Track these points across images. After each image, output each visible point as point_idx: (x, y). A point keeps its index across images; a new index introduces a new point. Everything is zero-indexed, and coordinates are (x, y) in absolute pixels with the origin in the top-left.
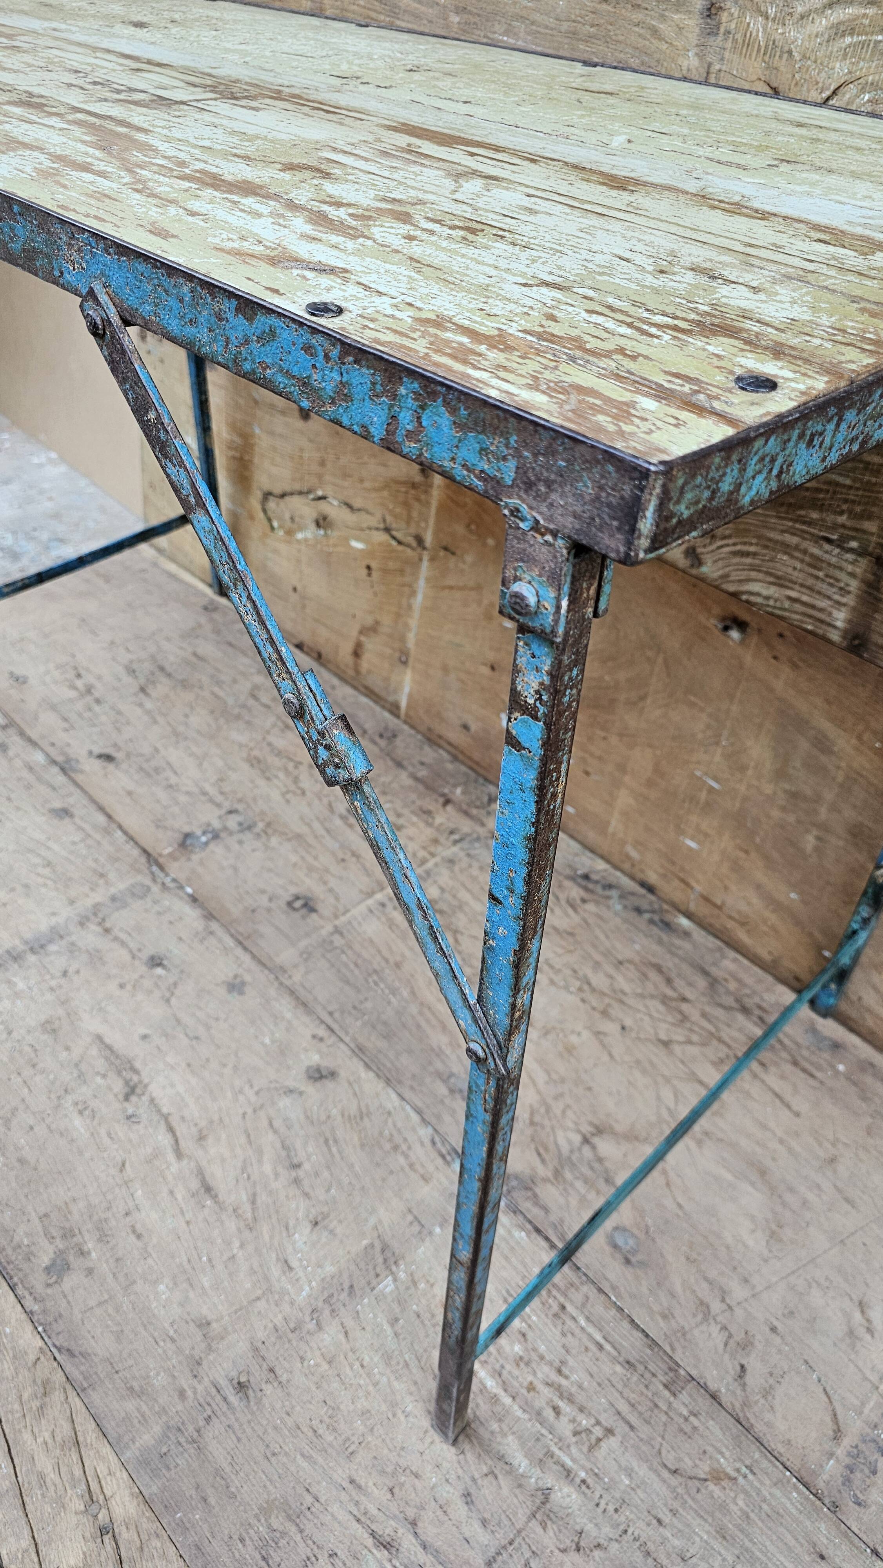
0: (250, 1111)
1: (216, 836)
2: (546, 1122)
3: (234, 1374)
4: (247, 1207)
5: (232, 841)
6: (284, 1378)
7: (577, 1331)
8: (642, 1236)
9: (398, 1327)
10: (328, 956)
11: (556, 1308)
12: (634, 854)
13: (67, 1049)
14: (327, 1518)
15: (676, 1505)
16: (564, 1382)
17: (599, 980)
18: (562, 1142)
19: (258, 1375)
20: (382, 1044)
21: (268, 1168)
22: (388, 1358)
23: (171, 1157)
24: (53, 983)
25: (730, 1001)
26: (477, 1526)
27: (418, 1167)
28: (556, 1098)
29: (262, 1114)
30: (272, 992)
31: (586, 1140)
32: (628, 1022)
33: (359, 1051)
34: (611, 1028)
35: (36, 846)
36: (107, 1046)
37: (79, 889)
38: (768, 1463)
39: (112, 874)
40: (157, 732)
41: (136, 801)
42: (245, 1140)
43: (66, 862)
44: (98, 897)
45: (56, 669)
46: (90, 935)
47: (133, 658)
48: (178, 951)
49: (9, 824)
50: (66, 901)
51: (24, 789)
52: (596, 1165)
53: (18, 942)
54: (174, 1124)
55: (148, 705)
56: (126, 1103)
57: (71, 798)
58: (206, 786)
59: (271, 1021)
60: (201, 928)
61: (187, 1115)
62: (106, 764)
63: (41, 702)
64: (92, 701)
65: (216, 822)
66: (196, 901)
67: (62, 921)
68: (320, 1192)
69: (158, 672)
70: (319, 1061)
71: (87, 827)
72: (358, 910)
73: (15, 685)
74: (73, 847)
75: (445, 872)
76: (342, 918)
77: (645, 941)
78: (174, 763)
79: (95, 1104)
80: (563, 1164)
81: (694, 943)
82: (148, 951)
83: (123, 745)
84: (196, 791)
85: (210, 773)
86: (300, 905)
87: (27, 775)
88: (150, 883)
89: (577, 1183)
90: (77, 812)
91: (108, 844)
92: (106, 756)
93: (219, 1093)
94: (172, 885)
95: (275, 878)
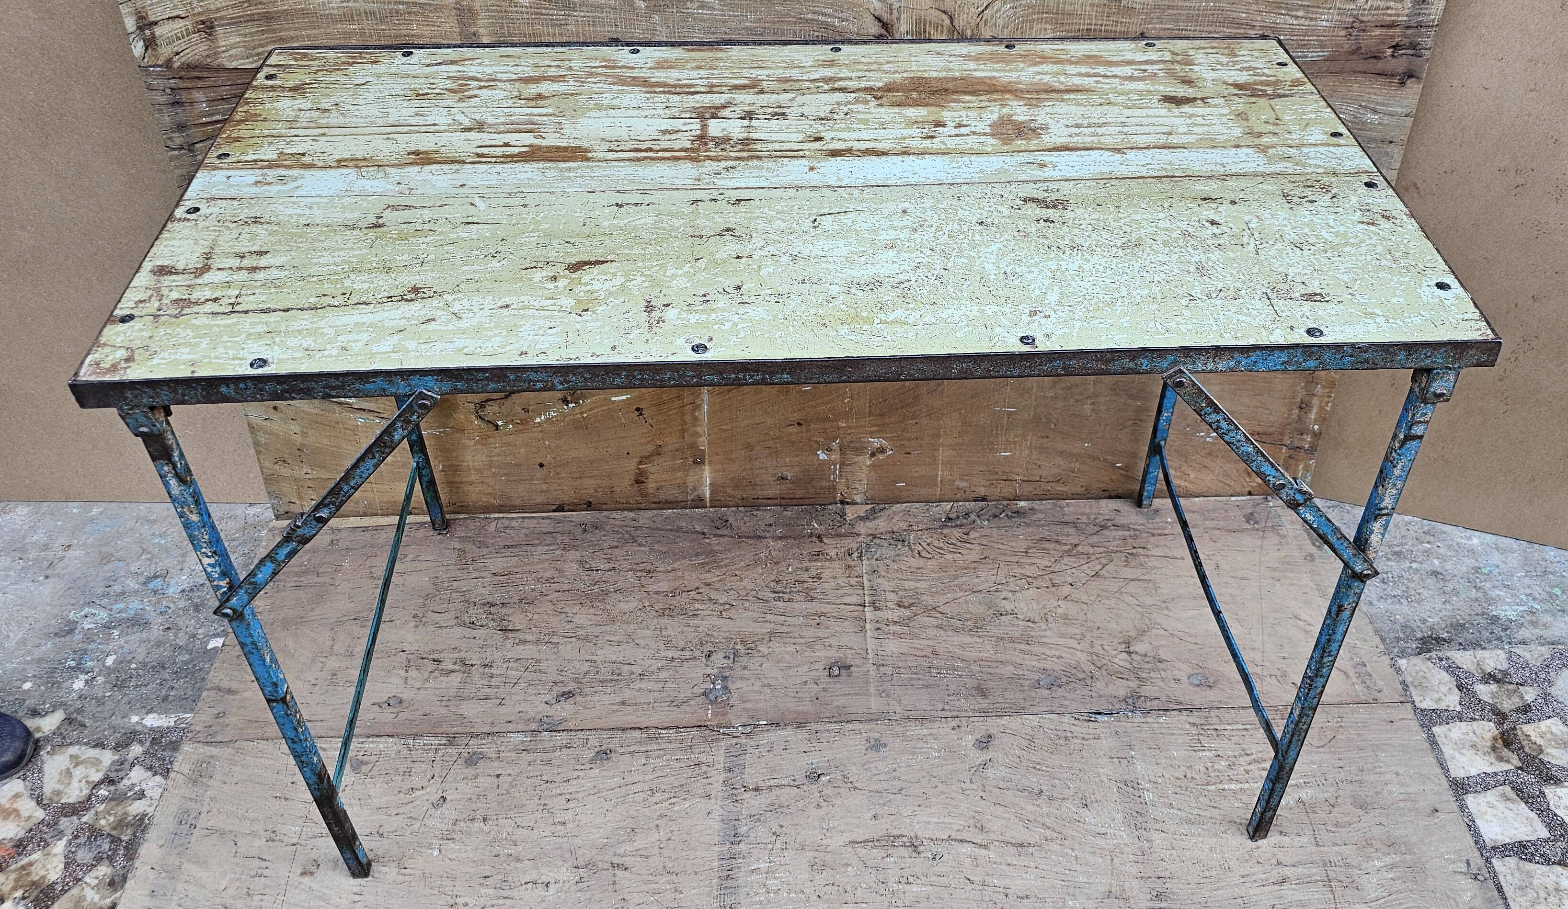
0: (982, 794)
1: (724, 679)
2: (1104, 662)
3: (1149, 896)
4: (1048, 833)
5: (738, 672)
6: (1167, 874)
7: (1232, 733)
8: (1201, 671)
9: (1175, 805)
10: (894, 682)
11: (1214, 733)
12: (963, 484)
13: (847, 865)
14: (1255, 898)
15: (1338, 756)
16: (1253, 757)
17: (1030, 571)
18: (1122, 663)
19: (1159, 886)
20: (989, 700)
21: (1030, 808)
23: (983, 852)
25: (1092, 529)
26: (1298, 838)
27: (1087, 736)
28: (1092, 647)
29: (988, 788)
30: (899, 729)
31: (1129, 653)
32: (1070, 580)
33: (984, 713)
34: (1067, 589)
35: (624, 790)
36: (864, 842)
37: (698, 786)
38: (1341, 710)
39: (703, 758)
40: (568, 649)
41: (636, 704)
42: (1001, 809)
43: (661, 780)
44: (718, 778)
45: (407, 671)
46: (752, 802)
47: (452, 614)
48: (816, 760)
49: (580, 795)
50: (703, 800)
51: (546, 767)
52: (1147, 659)
53: (716, 849)
54: (959, 838)
55: (529, 637)
56: (922, 855)
57: (590, 742)
58: (663, 654)
59: (920, 744)
60: (806, 736)
61: (958, 827)
62: (571, 701)
63: (443, 704)
64: (481, 670)
65: (709, 671)
66: (778, 725)
67: (721, 812)
68: (1067, 793)
69: (492, 610)
70: (974, 738)
71: (636, 748)
72: (871, 644)
73: (395, 710)
74: (649, 768)
75: (880, 580)
76: (870, 656)
77: (1020, 531)
78: (618, 660)
79: (907, 872)
80: (1135, 672)
81: (1041, 511)
82: (800, 777)
83: (562, 679)
84: (664, 663)
85: (652, 644)
86: (837, 672)
87: (531, 757)
88: (734, 741)
89: (1152, 674)
90: (611, 746)
91: (669, 746)
92: (564, 694)
93: (954, 803)
94: (748, 729)
95: (799, 669)
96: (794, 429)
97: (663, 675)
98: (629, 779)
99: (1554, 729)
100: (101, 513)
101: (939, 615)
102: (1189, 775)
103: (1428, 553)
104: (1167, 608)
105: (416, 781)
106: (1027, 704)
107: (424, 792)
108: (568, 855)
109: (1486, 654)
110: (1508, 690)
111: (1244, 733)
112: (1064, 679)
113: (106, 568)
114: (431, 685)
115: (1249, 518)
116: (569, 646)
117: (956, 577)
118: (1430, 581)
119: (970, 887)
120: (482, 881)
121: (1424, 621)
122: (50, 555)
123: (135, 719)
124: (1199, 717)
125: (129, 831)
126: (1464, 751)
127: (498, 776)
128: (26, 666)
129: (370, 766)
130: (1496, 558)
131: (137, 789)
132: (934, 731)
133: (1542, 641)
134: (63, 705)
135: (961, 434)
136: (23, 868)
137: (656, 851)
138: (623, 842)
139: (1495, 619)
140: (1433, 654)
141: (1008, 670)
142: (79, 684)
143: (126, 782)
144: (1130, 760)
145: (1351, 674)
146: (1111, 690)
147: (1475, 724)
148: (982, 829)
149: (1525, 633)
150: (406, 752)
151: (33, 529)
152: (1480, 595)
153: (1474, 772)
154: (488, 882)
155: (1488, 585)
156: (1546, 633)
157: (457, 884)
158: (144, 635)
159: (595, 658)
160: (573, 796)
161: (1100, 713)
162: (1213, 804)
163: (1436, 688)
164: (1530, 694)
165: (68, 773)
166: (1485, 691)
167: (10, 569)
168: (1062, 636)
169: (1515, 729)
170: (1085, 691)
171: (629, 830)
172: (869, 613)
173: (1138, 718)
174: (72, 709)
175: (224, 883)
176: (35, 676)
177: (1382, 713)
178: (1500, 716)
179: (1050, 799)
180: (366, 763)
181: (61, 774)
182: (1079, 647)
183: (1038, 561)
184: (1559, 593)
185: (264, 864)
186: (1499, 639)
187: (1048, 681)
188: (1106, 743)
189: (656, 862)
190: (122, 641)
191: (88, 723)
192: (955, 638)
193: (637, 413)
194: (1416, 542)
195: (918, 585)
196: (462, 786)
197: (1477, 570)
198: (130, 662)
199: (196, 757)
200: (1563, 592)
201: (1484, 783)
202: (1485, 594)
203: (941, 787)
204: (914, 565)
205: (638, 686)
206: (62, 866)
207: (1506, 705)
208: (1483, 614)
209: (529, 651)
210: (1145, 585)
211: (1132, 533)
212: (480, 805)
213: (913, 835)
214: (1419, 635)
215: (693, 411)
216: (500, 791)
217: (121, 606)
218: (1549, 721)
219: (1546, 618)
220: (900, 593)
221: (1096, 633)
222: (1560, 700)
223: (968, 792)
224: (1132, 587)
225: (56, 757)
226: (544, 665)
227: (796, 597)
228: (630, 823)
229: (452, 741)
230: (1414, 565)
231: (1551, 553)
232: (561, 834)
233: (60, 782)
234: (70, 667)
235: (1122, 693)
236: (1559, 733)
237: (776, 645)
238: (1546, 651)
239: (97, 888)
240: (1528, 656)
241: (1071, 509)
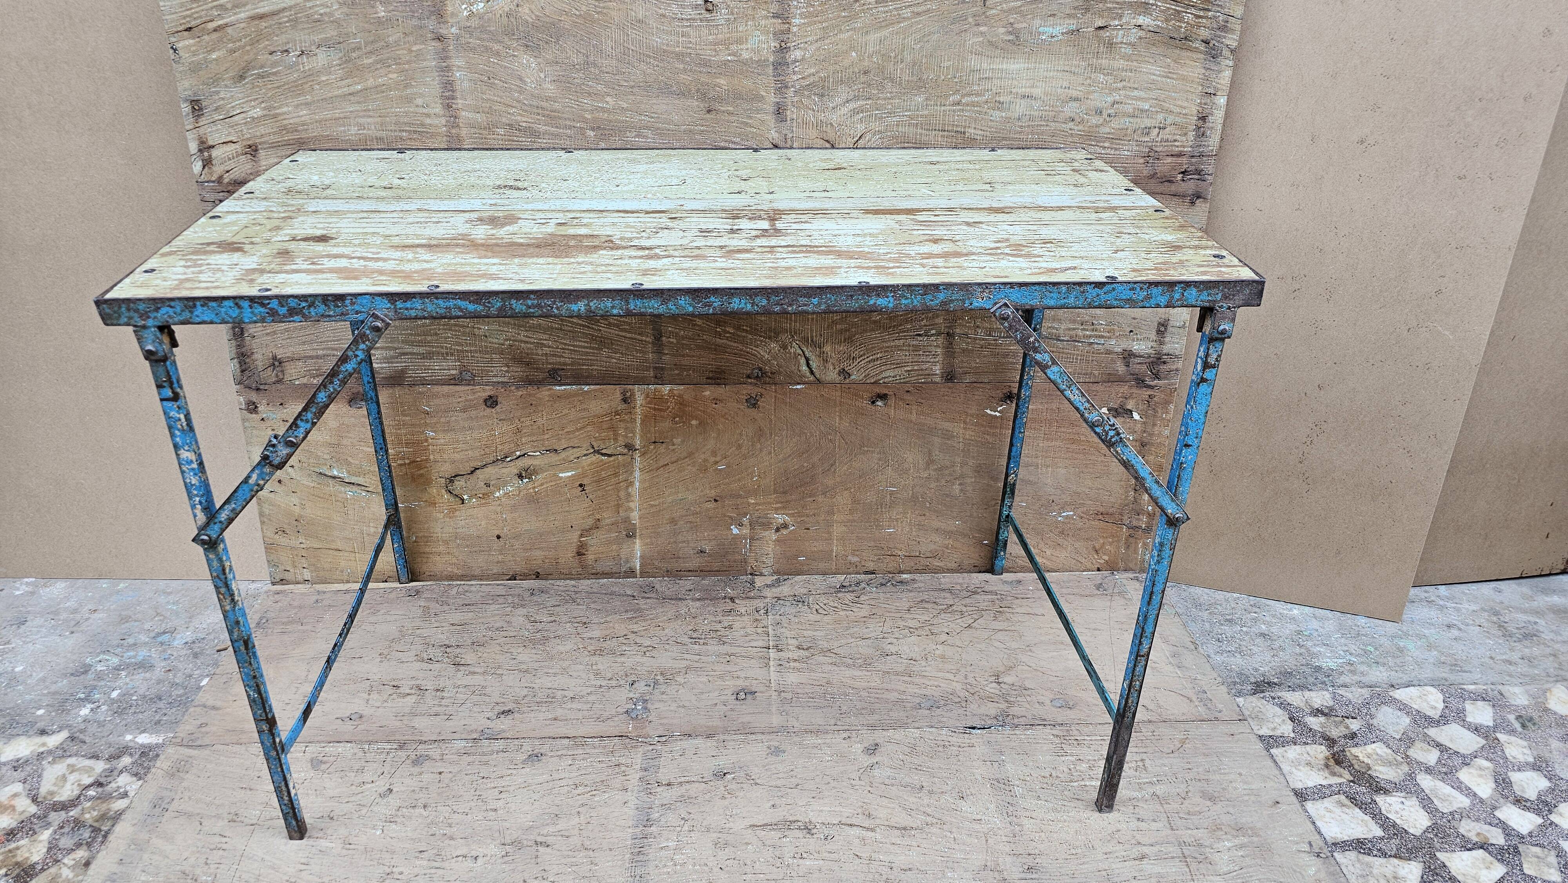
0: (870, 789)
1: (644, 701)
2: (977, 690)
3: (1021, 869)
4: (929, 819)
5: (658, 697)
6: (1037, 852)
8: (1062, 696)
9: (1042, 798)
10: (794, 705)
11: (1075, 742)
12: (855, 560)
13: (747, 844)
14: (1117, 871)
15: (1186, 760)
17: (911, 623)
18: (992, 691)
19: (1030, 861)
20: (876, 717)
21: (912, 799)
22: (1055, 810)
23: (870, 834)
24: (686, 828)
25: (965, 594)
26: (1154, 824)
27: (962, 745)
28: (966, 679)
29: (875, 785)
30: (796, 740)
31: (999, 683)
32: (946, 631)
33: (873, 727)
34: (944, 637)
35: (551, 784)
36: (764, 825)
37: (617, 782)
38: (1187, 726)
39: (623, 760)
40: (510, 679)
41: (566, 720)
42: (887, 800)
43: (584, 776)
44: (635, 776)
45: (369, 694)
46: (664, 794)
47: (414, 653)
48: (723, 762)
49: (512, 789)
50: (620, 793)
51: (483, 767)
52: (1014, 688)
53: (630, 830)
54: (849, 823)
55: (477, 670)
56: (815, 836)
57: (524, 748)
58: (594, 683)
59: (816, 751)
60: (715, 744)
61: (847, 815)
62: (510, 717)
63: (398, 718)
64: (434, 693)
65: (631, 695)
66: (690, 735)
67: (637, 802)
68: (945, 788)
69: (448, 650)
70: (863, 746)
71: (564, 752)
72: (773, 676)
73: (355, 723)
74: (574, 767)
75: (783, 630)
76: (773, 685)
77: (904, 595)
78: (553, 687)
79: (801, 850)
80: (1005, 697)
81: (921, 581)
82: (708, 775)
83: (503, 700)
84: (593, 689)
85: (584, 675)
86: (744, 697)
87: (470, 759)
88: (651, 747)
89: (1019, 699)
90: (542, 751)
91: (593, 751)
92: (503, 713)
93: (845, 795)
94: (664, 739)
95: (710, 694)
96: (711, 505)
97: (592, 698)
98: (556, 776)
99: (1379, 751)
100: (126, 587)
101: (832, 655)
102: (1054, 774)
103: (1255, 620)
104: (1030, 650)
105: (367, 777)
106: (910, 721)
107: (373, 785)
108: (497, 835)
109: (1313, 694)
110: (1335, 722)
111: (1102, 742)
112: (942, 702)
113: (123, 626)
114: (389, 705)
115: (1099, 587)
116: (511, 677)
117: (848, 628)
118: (1259, 641)
119: (858, 861)
120: (417, 854)
121: (1256, 670)
122: (78, 617)
123: (129, 737)
124: (1061, 730)
125: (109, 823)
126: (1301, 767)
127: (440, 773)
128: (43, 698)
129: (328, 765)
130: (1315, 624)
131: (122, 790)
132: (828, 741)
133: (1361, 685)
134: (68, 726)
135: (851, 511)
136: (10, 851)
137: (576, 832)
138: (547, 825)
139: (1318, 669)
140: (1267, 694)
141: (894, 696)
142: (85, 711)
143: (113, 785)
144: (1001, 763)
145: (1194, 699)
146: (983, 710)
147: (1308, 747)
148: (869, 815)
149: (1344, 679)
150: (361, 754)
151: (67, 598)
152: (1303, 650)
153: (1310, 784)
154: (423, 855)
155: (1309, 644)
156: (1364, 679)
157: (394, 856)
158: (148, 675)
159: (534, 685)
160: (505, 789)
161: (974, 728)
162: (1076, 796)
163: (1271, 720)
164: (1355, 725)
165: (64, 778)
166: (1315, 723)
167: (41, 626)
168: (940, 670)
169: (1344, 751)
170: (961, 711)
171: (553, 816)
172: (773, 653)
173: (1007, 730)
174: (75, 730)
175: (186, 855)
176: (47, 705)
177: (1222, 728)
178: (1330, 742)
179: (931, 792)
180: (325, 763)
181: (57, 779)
182: (955, 679)
183: (918, 616)
184: (1372, 650)
185: (224, 840)
186: (1324, 683)
187: (928, 704)
188: (980, 750)
189: (575, 841)
190: (128, 680)
191: (87, 739)
192: (847, 672)
193: (580, 489)
194: (1244, 612)
195: (815, 633)
196: (408, 781)
197: (1299, 633)
198: (132, 695)
199: (176, 757)
200: (1376, 649)
201: (1321, 793)
202: (1308, 650)
203: (833, 784)
204: (812, 619)
205: (569, 706)
206: (45, 850)
207: (1335, 733)
208: (1308, 665)
209: (478, 680)
210: (1011, 634)
211: (999, 597)
212: (421, 795)
213: (807, 820)
214: (1253, 680)
215: (627, 487)
216: (441, 785)
217: (132, 653)
218: (1373, 746)
219: (1363, 668)
220: (800, 639)
221: (969, 669)
222: (1382, 729)
223: (857, 787)
224: (1000, 636)
225: (55, 766)
226: (488, 691)
227: (710, 641)
228: (555, 810)
229: (402, 746)
230: (1244, 629)
231: (1362, 621)
232: (492, 818)
233: (55, 785)
234: (79, 699)
235: (993, 712)
236: (1384, 755)
237: (691, 677)
238: (1366, 693)
239: (73, 868)
240: (1350, 696)
241: (947, 580)
